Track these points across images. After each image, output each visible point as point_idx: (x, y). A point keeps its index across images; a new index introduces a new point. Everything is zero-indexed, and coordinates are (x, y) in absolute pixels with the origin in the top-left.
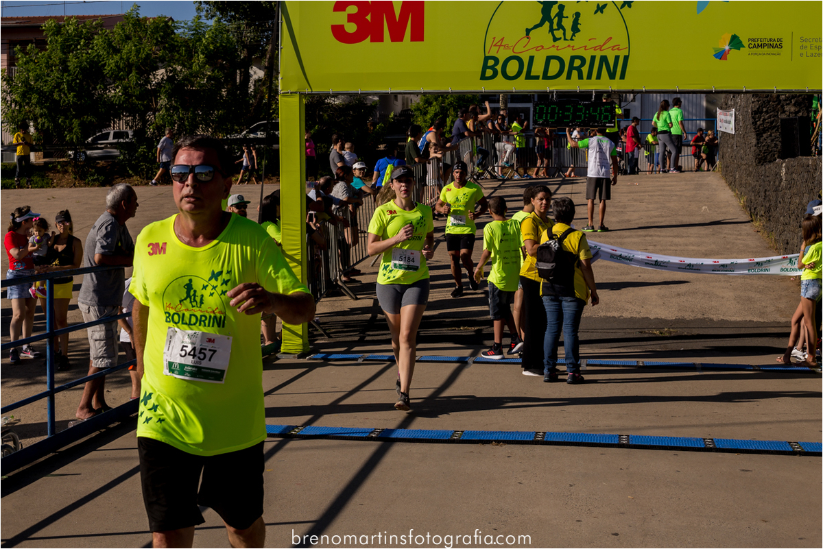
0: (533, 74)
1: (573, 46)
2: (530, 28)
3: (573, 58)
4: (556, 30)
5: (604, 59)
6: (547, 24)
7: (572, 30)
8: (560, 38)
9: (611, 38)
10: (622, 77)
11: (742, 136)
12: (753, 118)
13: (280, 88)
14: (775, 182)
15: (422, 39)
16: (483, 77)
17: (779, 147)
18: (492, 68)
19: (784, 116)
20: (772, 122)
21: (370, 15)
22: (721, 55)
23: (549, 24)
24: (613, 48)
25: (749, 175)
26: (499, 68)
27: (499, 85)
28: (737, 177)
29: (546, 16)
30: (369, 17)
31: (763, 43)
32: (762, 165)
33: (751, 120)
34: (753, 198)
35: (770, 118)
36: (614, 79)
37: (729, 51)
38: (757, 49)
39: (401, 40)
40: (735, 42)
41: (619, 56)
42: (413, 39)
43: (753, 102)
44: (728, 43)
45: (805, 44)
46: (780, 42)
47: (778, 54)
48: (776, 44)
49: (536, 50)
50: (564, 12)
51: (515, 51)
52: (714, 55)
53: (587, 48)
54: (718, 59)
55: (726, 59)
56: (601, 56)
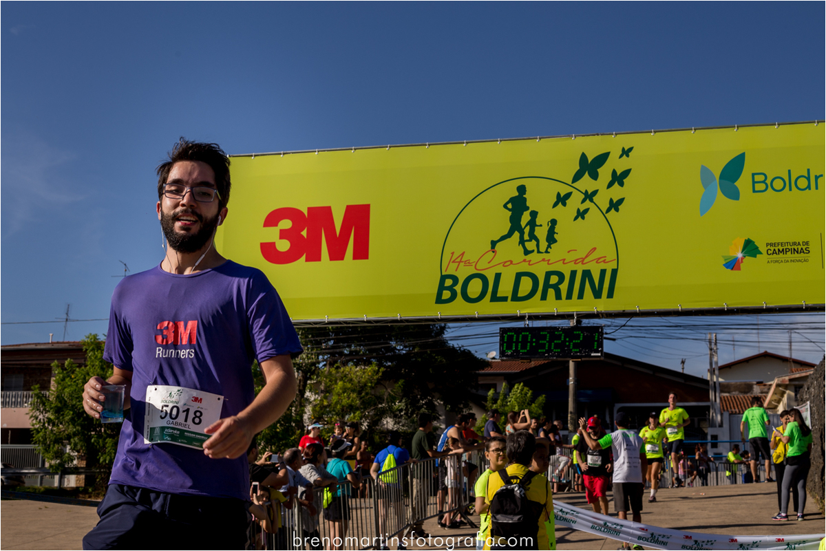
0: (498, 296)
1: (549, 260)
2: (496, 239)
3: (548, 275)
4: (527, 241)
5: (587, 274)
6: (517, 235)
7: (547, 240)
8: (533, 251)
9: (595, 249)
10: (610, 295)
15: (367, 257)
16: (439, 300)
18: (450, 288)
21: (306, 230)
22: (733, 265)
23: (519, 234)
24: (598, 261)
26: (458, 288)
29: (515, 225)
30: (304, 233)
31: (784, 248)
36: (600, 298)
37: (742, 259)
38: (778, 256)
39: (342, 259)
40: (750, 248)
41: (605, 270)
42: (355, 257)
44: (740, 251)
46: (806, 246)
47: (805, 261)
48: (802, 249)
49: (504, 266)
50: (537, 220)
51: (477, 268)
52: (724, 265)
53: (565, 262)
54: (729, 270)
55: (739, 269)
56: (583, 271)
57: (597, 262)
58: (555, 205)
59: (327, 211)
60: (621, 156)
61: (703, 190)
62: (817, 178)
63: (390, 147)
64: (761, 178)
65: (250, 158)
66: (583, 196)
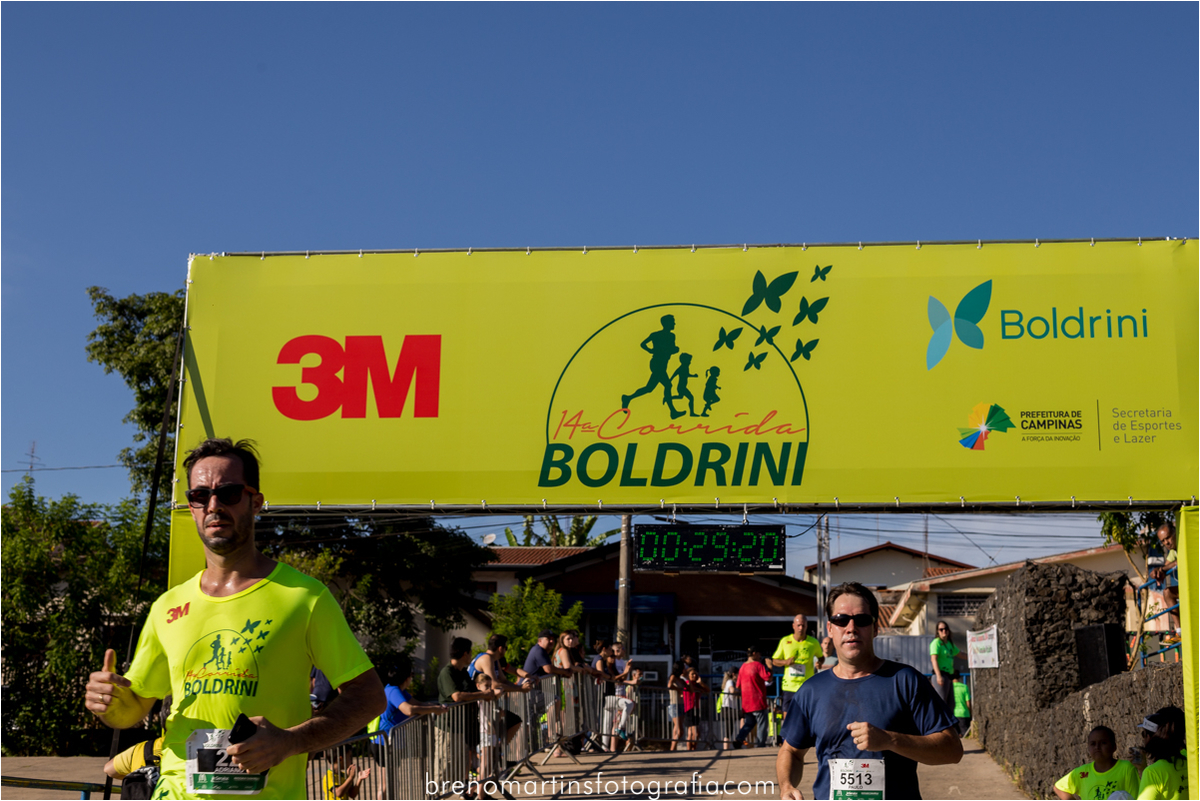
1: (707, 427)
2: (629, 394)
3: (707, 448)
4: (675, 397)
5: (763, 449)
6: (660, 388)
7: (706, 397)
8: (684, 413)
9: (775, 412)
10: (797, 480)
11: (1011, 667)
12: (1028, 630)
13: (174, 499)
14: (1072, 729)
15: (435, 414)
16: (544, 481)
17: (1075, 680)
18: (561, 464)
19: (1079, 626)
20: (1060, 638)
21: (342, 370)
22: (974, 441)
23: (663, 388)
24: (779, 430)
25: (1025, 730)
26: (573, 464)
27: (573, 494)
28: (1006, 738)
29: (658, 374)
30: (340, 375)
31: (1046, 419)
32: (1049, 707)
33: (1026, 635)
34: (1035, 767)
35: (1057, 630)
36: (782, 484)
37: (986, 433)
38: (1037, 431)
39: (398, 415)
40: (998, 418)
41: (790, 444)
42: (417, 414)
43: (1027, 604)
44: (984, 421)
45: (1121, 420)
46: (1077, 418)
47: (1075, 439)
48: (1071, 421)
49: (640, 433)
50: (690, 367)
51: (602, 435)
52: (960, 442)
53: (731, 430)
54: (968, 449)
55: (982, 448)
56: (758, 444)
57: (778, 432)
58: (717, 346)
59: (375, 343)
60: (814, 279)
61: (931, 332)
62: (1092, 320)
63: (472, 251)
64: (1014, 318)
65: (257, 258)
66: (758, 335)
